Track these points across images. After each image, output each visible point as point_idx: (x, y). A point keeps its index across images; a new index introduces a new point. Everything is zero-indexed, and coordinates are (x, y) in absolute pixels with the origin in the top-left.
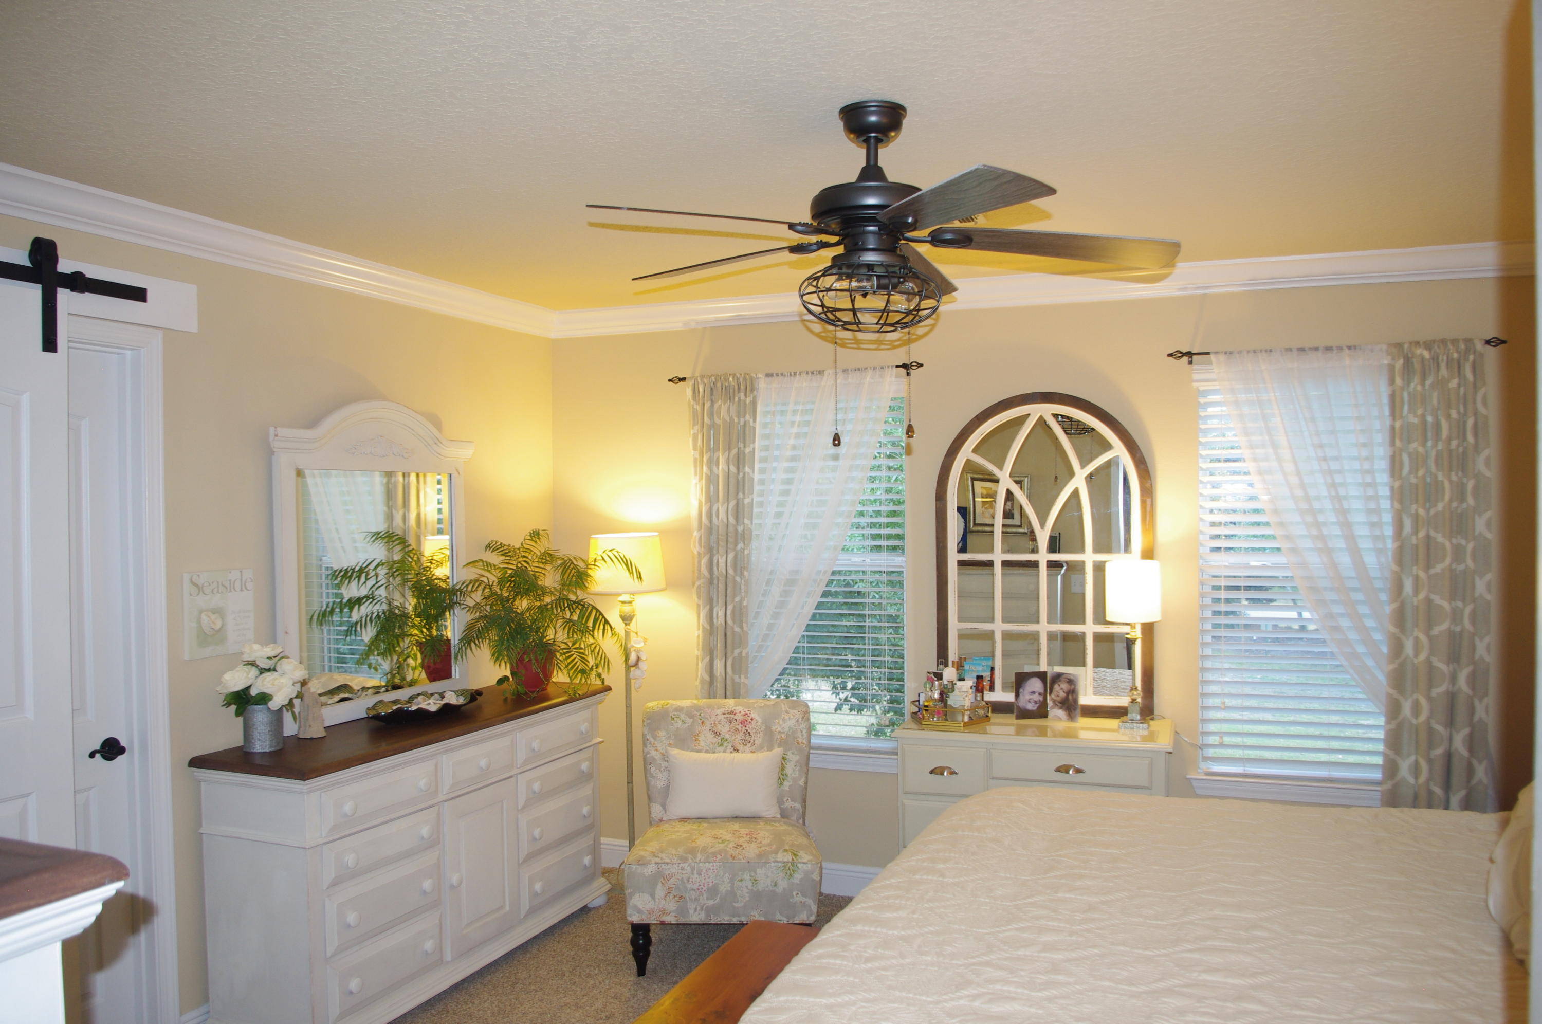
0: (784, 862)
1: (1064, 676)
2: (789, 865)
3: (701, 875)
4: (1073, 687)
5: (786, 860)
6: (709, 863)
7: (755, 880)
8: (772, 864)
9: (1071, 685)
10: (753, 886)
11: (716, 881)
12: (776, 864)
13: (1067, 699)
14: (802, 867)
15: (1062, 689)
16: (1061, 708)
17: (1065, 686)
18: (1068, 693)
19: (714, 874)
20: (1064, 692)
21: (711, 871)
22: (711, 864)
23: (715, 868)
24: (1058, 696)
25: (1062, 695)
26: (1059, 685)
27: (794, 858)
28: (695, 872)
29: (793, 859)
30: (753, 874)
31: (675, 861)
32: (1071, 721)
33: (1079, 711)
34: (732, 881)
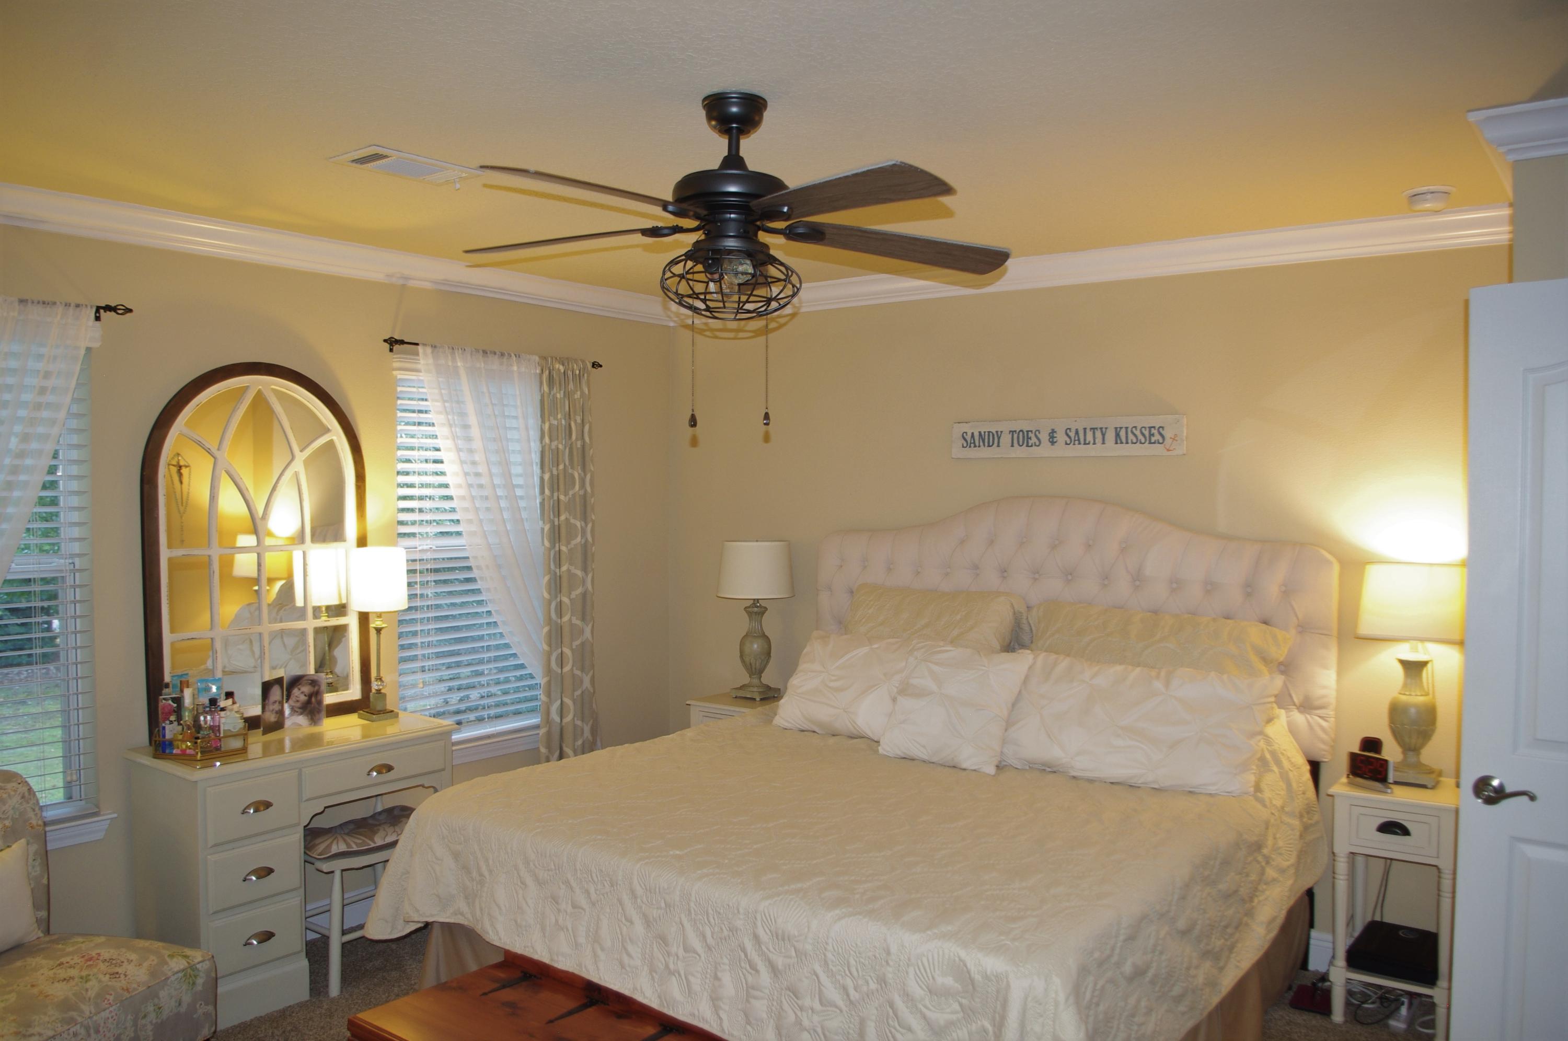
0: (183, 970)
1: (306, 678)
2: (189, 970)
3: (99, 1032)
4: (316, 688)
5: (182, 967)
6: (104, 1010)
7: (160, 1008)
8: (173, 978)
9: (314, 686)
10: (157, 1017)
11: (119, 1032)
12: (176, 976)
13: (309, 702)
14: (202, 967)
15: (302, 693)
16: (301, 714)
17: (306, 689)
18: (310, 696)
19: (115, 1021)
20: (305, 695)
21: (110, 1020)
22: (107, 1011)
23: (113, 1014)
24: (298, 701)
25: (303, 698)
26: (299, 689)
27: (189, 961)
28: (92, 1031)
29: (188, 963)
30: (156, 1001)
31: (60, 1029)
32: (315, 725)
33: (324, 713)
34: (135, 1024)
